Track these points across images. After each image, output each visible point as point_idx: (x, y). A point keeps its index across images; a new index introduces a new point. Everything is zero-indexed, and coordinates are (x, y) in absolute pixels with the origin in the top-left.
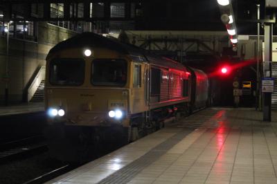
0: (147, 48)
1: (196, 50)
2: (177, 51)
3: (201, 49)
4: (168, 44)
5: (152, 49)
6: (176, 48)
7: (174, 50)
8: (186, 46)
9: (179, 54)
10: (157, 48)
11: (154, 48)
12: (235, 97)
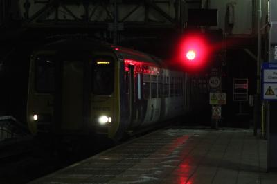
0: (52, 17)
1: (141, 19)
3: (152, 17)
5: (61, 17)
6: (105, 15)
7: (102, 19)
9: (111, 27)
10: (72, 18)
11: (65, 17)
12: (213, 108)
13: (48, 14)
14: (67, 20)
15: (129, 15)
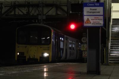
0: (13, 13)
1: (54, 14)
2: (38, 15)
3: (59, 13)
4: (31, 9)
5: (17, 13)
6: (37, 12)
7: (35, 14)
8: (45, 10)
9: (40, 17)
10: (22, 14)
11: (19, 13)
12: (83, 52)
13: (11, 12)
14: (20, 15)
15: (48, 12)
